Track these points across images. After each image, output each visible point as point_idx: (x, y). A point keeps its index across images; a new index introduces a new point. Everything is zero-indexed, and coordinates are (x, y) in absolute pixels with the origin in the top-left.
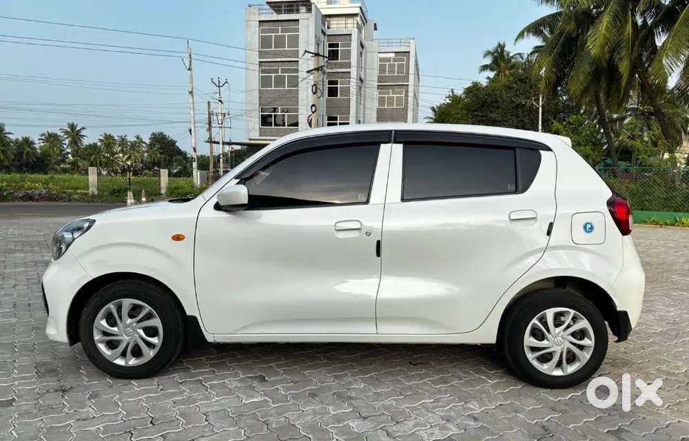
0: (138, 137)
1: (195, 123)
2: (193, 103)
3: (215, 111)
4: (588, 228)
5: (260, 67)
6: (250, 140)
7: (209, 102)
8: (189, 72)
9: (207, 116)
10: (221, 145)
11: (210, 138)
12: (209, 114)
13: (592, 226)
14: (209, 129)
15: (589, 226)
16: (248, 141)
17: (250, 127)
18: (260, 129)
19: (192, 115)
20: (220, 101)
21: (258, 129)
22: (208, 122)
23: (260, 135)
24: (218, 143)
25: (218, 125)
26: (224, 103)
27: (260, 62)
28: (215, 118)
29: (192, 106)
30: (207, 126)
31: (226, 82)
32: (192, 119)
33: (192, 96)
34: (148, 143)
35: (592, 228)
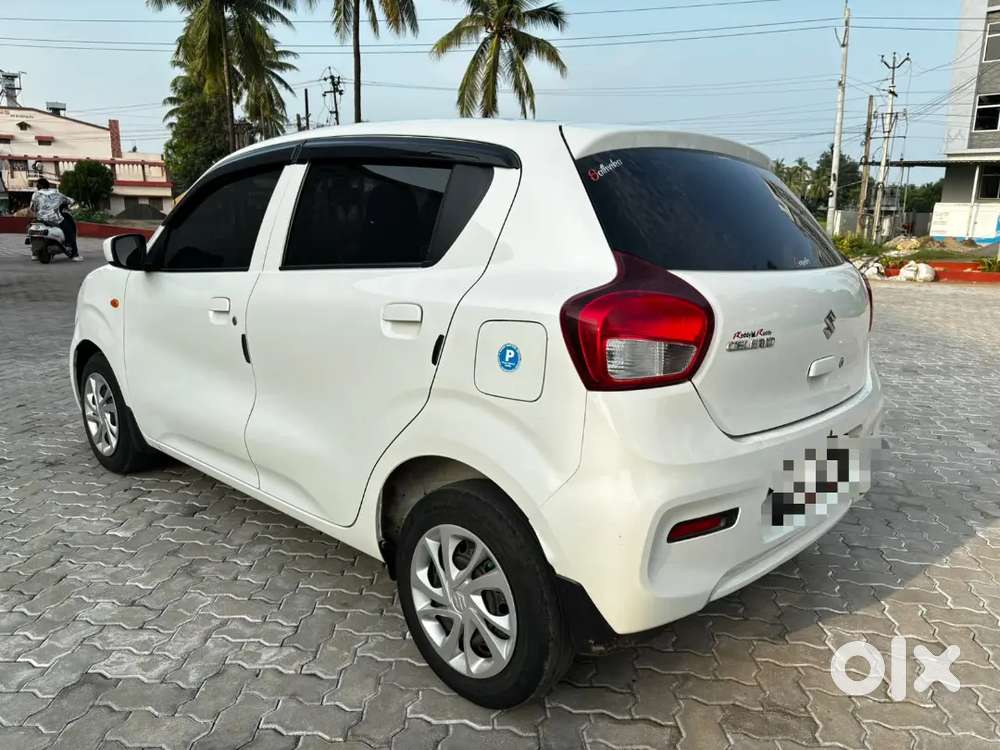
0: (800, 161)
1: (841, 133)
2: (843, 101)
3: (880, 111)
4: (509, 359)
5: (987, 22)
6: (949, 155)
7: (871, 97)
8: (843, 49)
9: (865, 120)
10: (882, 168)
11: (866, 157)
12: (869, 117)
13: (516, 354)
14: (867, 142)
15: (510, 354)
16: (945, 159)
17: (953, 134)
18: (971, 134)
19: (838, 121)
20: (893, 93)
21: (967, 137)
22: (865, 130)
23: (970, 147)
24: (879, 164)
25: (883, 135)
26: (899, 95)
27: (989, 13)
28: (880, 122)
29: (839, 106)
30: (863, 137)
31: (907, 59)
32: (838, 127)
33: (843, 91)
34: (815, 169)
35: (515, 360)
